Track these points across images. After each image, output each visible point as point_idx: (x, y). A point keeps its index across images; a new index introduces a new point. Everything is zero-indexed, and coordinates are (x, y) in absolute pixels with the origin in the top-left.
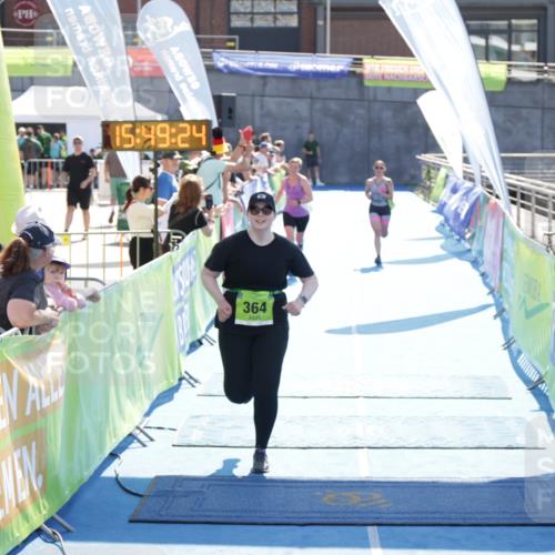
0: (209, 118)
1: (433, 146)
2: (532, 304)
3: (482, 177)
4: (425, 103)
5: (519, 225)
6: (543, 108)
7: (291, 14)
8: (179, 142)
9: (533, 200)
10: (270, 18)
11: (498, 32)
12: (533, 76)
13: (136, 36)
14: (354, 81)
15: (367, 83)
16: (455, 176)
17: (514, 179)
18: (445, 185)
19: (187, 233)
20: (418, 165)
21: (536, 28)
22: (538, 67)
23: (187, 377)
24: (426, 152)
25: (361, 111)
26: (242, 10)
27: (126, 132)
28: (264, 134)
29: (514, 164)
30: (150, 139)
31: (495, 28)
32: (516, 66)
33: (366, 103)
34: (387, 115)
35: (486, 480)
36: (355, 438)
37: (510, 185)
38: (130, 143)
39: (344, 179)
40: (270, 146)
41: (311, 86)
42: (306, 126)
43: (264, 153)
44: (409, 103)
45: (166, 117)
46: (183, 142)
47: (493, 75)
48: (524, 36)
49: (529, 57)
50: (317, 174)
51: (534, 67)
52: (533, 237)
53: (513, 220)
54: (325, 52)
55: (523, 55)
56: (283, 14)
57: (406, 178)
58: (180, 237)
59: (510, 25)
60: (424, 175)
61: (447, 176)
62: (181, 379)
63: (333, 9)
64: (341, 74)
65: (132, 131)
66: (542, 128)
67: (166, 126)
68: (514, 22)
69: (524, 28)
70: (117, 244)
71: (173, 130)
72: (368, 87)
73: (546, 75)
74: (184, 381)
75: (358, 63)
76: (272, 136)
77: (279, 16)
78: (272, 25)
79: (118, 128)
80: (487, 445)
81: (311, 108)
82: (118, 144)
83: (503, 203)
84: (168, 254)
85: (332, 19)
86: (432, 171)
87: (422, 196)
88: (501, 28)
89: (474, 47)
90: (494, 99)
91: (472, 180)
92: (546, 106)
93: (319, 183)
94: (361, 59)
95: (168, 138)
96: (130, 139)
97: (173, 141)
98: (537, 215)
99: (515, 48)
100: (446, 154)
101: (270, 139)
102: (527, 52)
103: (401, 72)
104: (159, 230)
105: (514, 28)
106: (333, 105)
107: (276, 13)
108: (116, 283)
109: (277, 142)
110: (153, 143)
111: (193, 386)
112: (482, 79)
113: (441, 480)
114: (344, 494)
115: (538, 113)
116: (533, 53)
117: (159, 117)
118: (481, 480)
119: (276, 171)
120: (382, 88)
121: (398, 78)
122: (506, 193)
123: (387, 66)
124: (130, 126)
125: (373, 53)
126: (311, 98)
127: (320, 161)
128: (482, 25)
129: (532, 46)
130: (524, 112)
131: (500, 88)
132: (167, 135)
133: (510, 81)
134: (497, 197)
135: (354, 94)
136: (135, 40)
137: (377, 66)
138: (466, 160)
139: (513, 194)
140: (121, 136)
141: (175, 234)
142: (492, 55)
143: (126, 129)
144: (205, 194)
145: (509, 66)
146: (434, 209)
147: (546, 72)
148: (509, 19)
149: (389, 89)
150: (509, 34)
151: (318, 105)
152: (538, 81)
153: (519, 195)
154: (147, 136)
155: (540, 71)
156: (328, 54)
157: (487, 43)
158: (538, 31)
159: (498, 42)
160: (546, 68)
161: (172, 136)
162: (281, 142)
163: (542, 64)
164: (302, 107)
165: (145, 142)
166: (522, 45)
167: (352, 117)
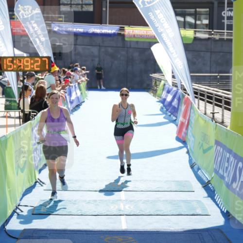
0: (50, 56)
1: (158, 70)
2: (206, 146)
3: (181, 85)
4: (155, 49)
5: (199, 108)
6: (211, 52)
7: (90, 5)
8: (35, 67)
9: (206, 96)
10: (80, 6)
11: (190, 15)
12: (206, 36)
13: (14, 15)
14: (120, 38)
15: (126, 39)
16: (168, 84)
17: (196, 86)
18: (163, 89)
19: (39, 112)
20: (151, 79)
21: (208, 13)
22: (209, 32)
23: (39, 181)
24: (155, 73)
25: (124, 53)
26: (66, 3)
27: (9, 63)
28: (77, 64)
29: (197, 79)
30: (21, 66)
31: (188, 12)
32: (198, 31)
33: (126, 49)
34: (136, 55)
35: (182, 230)
36: (120, 210)
37: (194, 89)
38: (11, 67)
39: (115, 86)
40: (79, 69)
41: (99, 40)
42: (97, 59)
43: (77, 73)
44: (147, 49)
45: (28, 55)
46: (36, 67)
47: (187, 35)
48: (203, 17)
49: (204, 27)
50: (102, 83)
51: (207, 32)
52: (205, 114)
53: (196, 106)
54: (106, 24)
55: (202, 26)
56: (86, 4)
57: (145, 85)
58: (35, 114)
59: (196, 11)
60: (153, 84)
61: (164, 85)
62: (36, 182)
63: (110, 3)
64: (114, 34)
65: (12, 62)
66: (211, 62)
67: (29, 59)
68: (198, 10)
69: (203, 13)
70: (5, 117)
71: (32, 61)
72: (127, 41)
73: (213, 36)
74: (37, 183)
75: (122, 29)
76: (80, 65)
77: (84, 6)
78: (81, 10)
79: (5, 60)
80: (183, 214)
81: (99, 51)
82: (5, 68)
83: (191, 97)
84: (30, 121)
85: (109, 7)
86: (158, 82)
87: (152, 94)
88: (191, 12)
89: (178, 22)
90: (187, 47)
91: (176, 86)
92: (212, 50)
93: (103, 88)
94: (124, 27)
95: (30, 66)
96: (11, 65)
97: (32, 66)
98: (207, 104)
99: (198, 22)
100: (164, 74)
101: (79, 66)
102: (203, 24)
103: (143, 33)
104: (25, 110)
105: (198, 13)
106: (110, 50)
107: (82, 4)
108: (4, 136)
109: (83, 67)
110: (22, 67)
111: (42, 186)
112: (182, 38)
113: (161, 230)
114: (114, 237)
115: (208, 54)
116: (207, 25)
117: (25, 55)
118: (180, 230)
119: (82, 81)
120: (133, 41)
121: (141, 36)
122: (193, 93)
123: (136, 31)
124: (11, 59)
125: (129, 24)
126: (99, 46)
127: (103, 77)
128: (182, 11)
129: (206, 22)
130: (202, 54)
131: (190, 42)
132: (29, 64)
133: (195, 39)
134: (188, 95)
135: (120, 44)
136: (13, 17)
137: (131, 31)
138: (173, 77)
139: (196, 93)
140: (6, 64)
141: (33, 112)
142: (187, 26)
143: (9, 61)
144: (47, 92)
145: (195, 31)
146: (158, 100)
147: (213, 34)
148: (195, 8)
149: (137, 42)
150: (196, 16)
151: (103, 50)
152: (209, 38)
153: (199, 94)
154: (19, 64)
155: (210, 34)
156: (108, 25)
157: (185, 19)
158: (209, 14)
159: (190, 19)
160: (213, 32)
161: (31, 64)
162: (85, 67)
163: (211, 30)
164: (95, 50)
165: (18, 67)
166: (201, 21)
167: (119, 56)
